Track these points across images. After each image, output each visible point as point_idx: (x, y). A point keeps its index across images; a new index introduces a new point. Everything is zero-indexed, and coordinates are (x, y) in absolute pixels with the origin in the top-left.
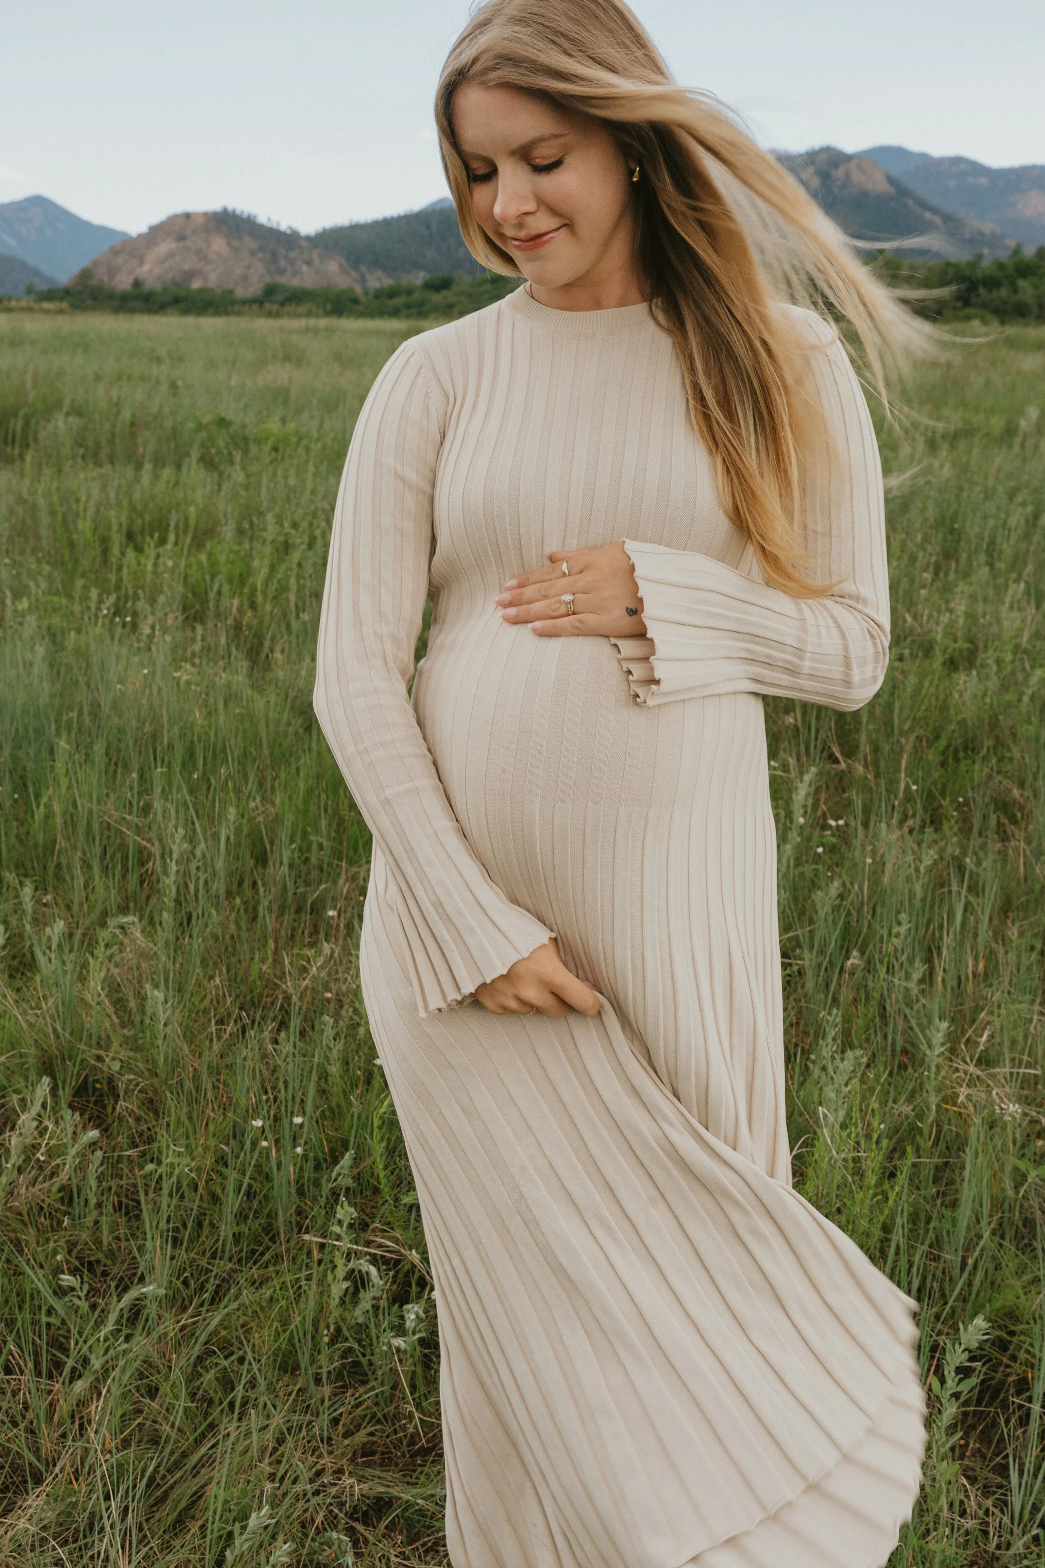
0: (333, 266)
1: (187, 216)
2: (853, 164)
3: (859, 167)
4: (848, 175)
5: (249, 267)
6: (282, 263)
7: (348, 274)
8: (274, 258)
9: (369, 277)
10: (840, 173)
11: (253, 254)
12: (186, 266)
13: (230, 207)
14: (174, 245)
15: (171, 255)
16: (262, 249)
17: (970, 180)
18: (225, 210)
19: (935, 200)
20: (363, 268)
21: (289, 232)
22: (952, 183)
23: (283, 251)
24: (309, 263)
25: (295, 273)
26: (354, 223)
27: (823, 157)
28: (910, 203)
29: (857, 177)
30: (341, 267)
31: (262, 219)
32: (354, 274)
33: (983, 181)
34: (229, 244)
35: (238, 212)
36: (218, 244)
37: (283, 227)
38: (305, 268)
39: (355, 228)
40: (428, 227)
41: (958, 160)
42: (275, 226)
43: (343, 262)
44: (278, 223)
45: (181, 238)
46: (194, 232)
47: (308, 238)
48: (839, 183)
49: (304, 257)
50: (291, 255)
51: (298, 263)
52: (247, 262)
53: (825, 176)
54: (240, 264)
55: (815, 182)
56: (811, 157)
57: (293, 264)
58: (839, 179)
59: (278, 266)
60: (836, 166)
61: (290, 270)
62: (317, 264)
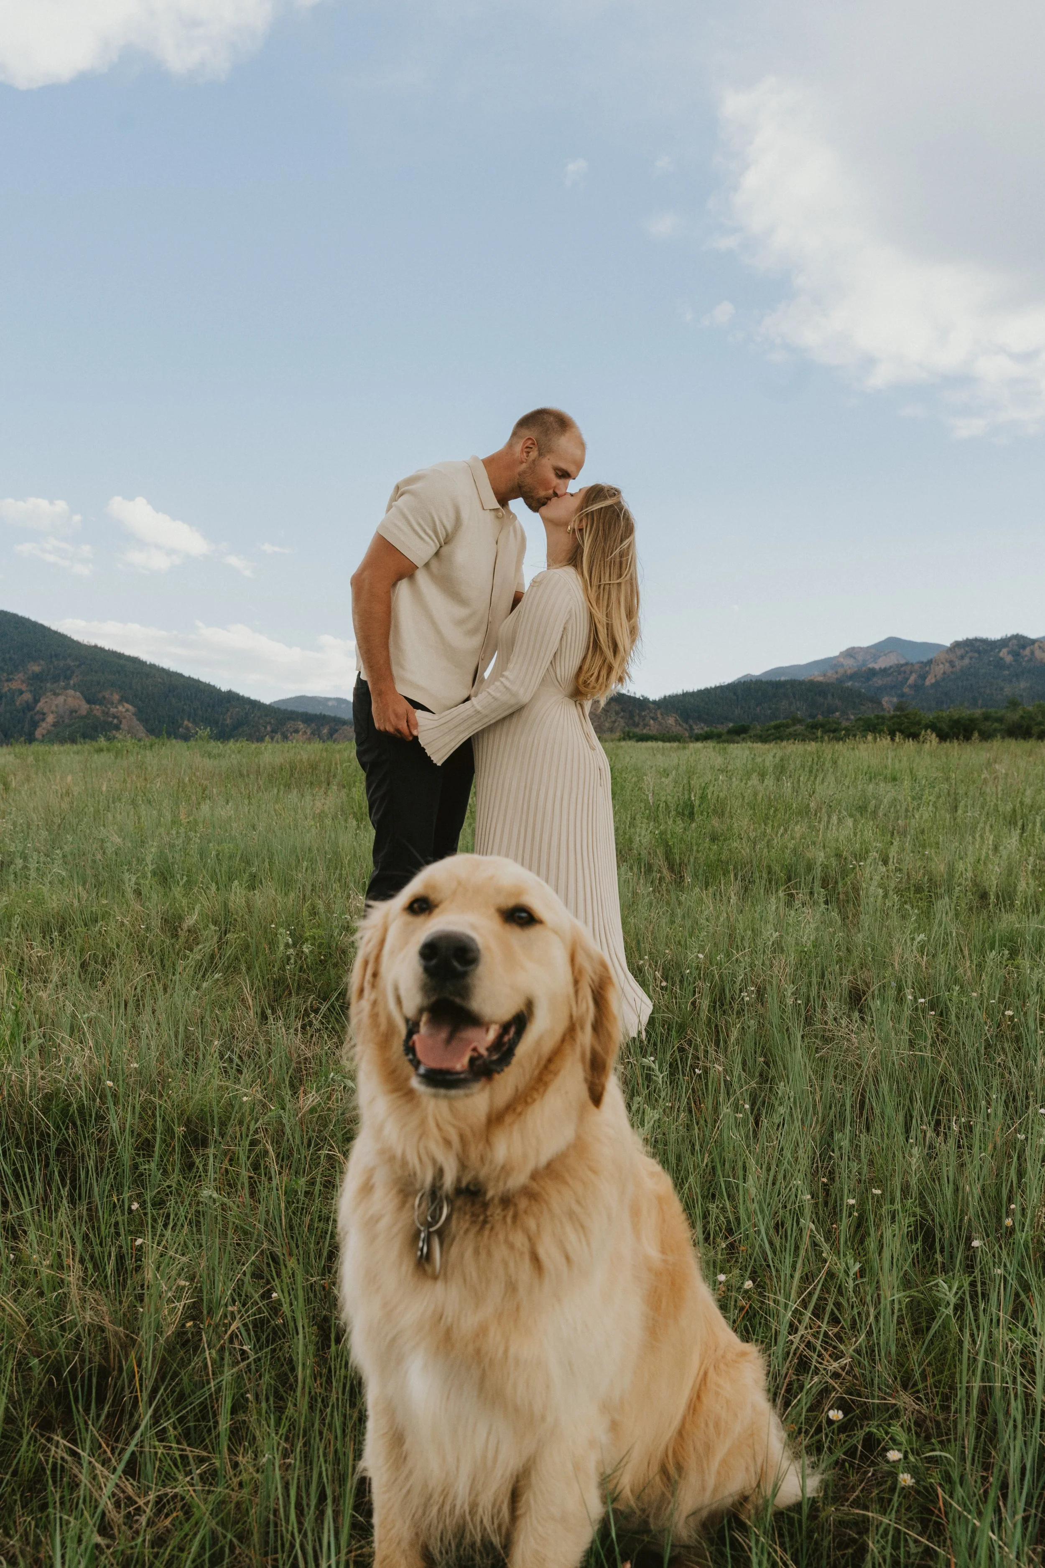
0: (671, 721)
2: (1036, 645)
4: (1032, 653)
5: (615, 722)
6: (637, 719)
7: (680, 725)
8: (631, 716)
9: (695, 727)
10: (1027, 652)
11: (617, 713)
16: (623, 710)
20: (691, 722)
24: (655, 719)
25: (645, 725)
26: (685, 692)
27: (1015, 642)
29: (1039, 654)
30: (676, 720)
32: (685, 725)
38: (652, 722)
39: (685, 695)
40: (735, 694)
42: (632, 695)
43: (675, 714)
44: (635, 693)
47: (654, 702)
48: (1026, 659)
49: (652, 715)
50: (643, 714)
51: (647, 719)
52: (613, 719)
53: (1016, 654)
54: (609, 720)
55: (1009, 659)
56: (1004, 642)
57: (644, 720)
58: (1026, 656)
59: (634, 722)
60: (1024, 647)
61: (642, 723)
62: (660, 719)
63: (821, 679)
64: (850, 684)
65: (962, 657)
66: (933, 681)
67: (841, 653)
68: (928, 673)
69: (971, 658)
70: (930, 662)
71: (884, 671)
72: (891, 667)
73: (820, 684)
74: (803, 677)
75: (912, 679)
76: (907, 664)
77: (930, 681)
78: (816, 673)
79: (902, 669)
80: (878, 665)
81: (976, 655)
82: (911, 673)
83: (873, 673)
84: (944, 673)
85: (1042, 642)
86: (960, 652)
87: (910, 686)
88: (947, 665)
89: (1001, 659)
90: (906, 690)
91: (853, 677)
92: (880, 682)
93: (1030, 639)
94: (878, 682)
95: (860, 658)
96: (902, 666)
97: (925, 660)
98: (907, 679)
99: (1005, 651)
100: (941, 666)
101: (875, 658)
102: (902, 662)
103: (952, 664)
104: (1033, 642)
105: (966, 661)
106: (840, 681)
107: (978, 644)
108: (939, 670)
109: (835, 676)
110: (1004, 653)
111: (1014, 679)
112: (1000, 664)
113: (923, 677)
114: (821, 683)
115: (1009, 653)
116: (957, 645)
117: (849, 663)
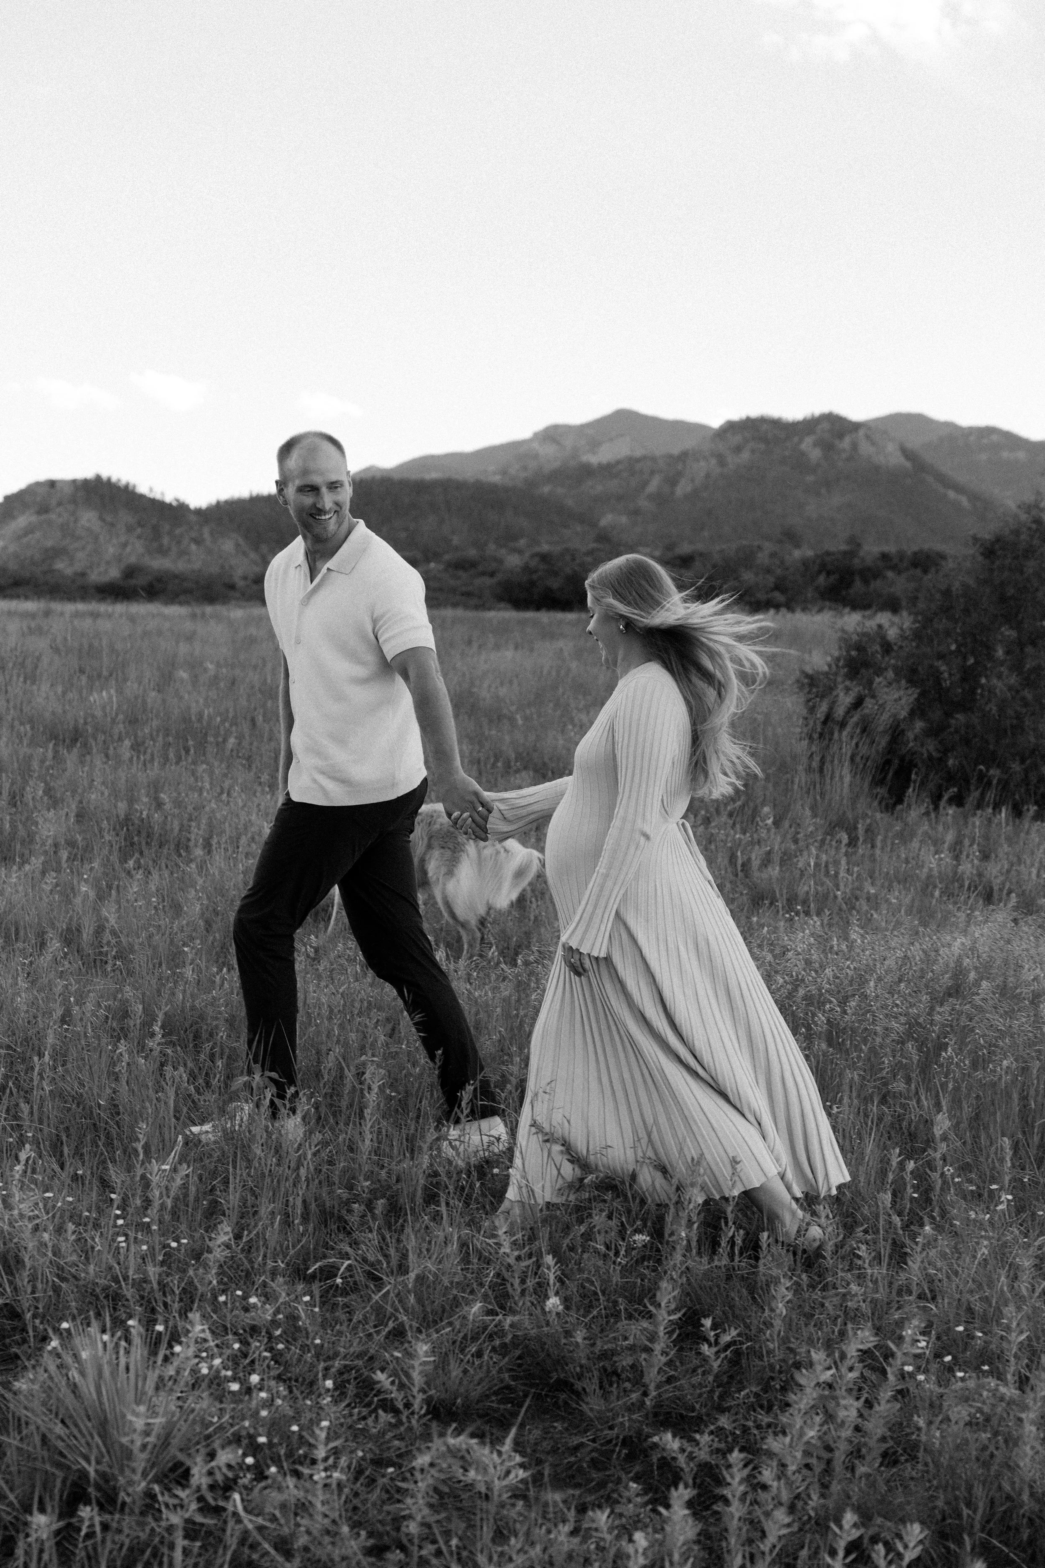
0: (228, 546)
1: (52, 484)
2: (861, 433)
3: (868, 437)
4: (855, 446)
5: (125, 545)
6: (166, 541)
7: (245, 554)
8: (156, 533)
10: (846, 443)
11: (130, 529)
12: (49, 543)
13: (104, 475)
14: (34, 518)
15: (29, 530)
16: (140, 524)
17: (1005, 454)
18: (98, 478)
19: (962, 478)
21: (175, 504)
22: (984, 457)
23: (167, 527)
24: (198, 542)
25: (182, 553)
26: (254, 494)
27: (826, 425)
28: (930, 479)
29: (865, 448)
30: (238, 545)
31: (143, 489)
33: (1021, 455)
34: (102, 519)
35: (114, 479)
36: (88, 518)
37: (168, 498)
38: (193, 547)
41: (990, 431)
42: (158, 497)
43: (241, 541)
44: (162, 494)
45: (44, 509)
46: (59, 504)
47: (199, 512)
48: (844, 456)
49: (193, 534)
50: (178, 531)
51: (185, 541)
52: (123, 539)
53: (828, 447)
54: (114, 541)
55: (815, 454)
56: (810, 425)
57: (179, 542)
58: (844, 450)
59: (161, 546)
60: (841, 436)
61: (174, 549)
62: (208, 543)
63: (497, 479)
64: (546, 489)
65: (738, 449)
66: (689, 489)
67: (536, 435)
68: (680, 474)
69: (753, 451)
70: (684, 456)
71: (607, 470)
72: (618, 462)
73: (492, 489)
74: (469, 474)
75: (653, 486)
76: (644, 458)
77: (683, 488)
78: (491, 468)
79: (638, 466)
80: (594, 459)
81: (762, 446)
82: (653, 473)
83: (587, 471)
84: (708, 476)
85: (869, 428)
86: (737, 439)
87: (650, 497)
88: (713, 461)
89: (803, 454)
90: (643, 503)
91: (556, 476)
92: (599, 488)
93: (850, 422)
94: (596, 487)
95: (569, 443)
96: (638, 460)
97: (676, 452)
98: (645, 484)
99: (808, 441)
100: (702, 463)
101: (594, 445)
102: (638, 453)
103: (721, 461)
104: (856, 426)
105: (746, 455)
106: (531, 484)
107: (765, 427)
108: (700, 469)
109: (523, 475)
110: (807, 444)
111: (823, 491)
112: (801, 463)
113: (672, 481)
114: (495, 486)
115: (815, 445)
116: (731, 427)
117: (548, 451)
